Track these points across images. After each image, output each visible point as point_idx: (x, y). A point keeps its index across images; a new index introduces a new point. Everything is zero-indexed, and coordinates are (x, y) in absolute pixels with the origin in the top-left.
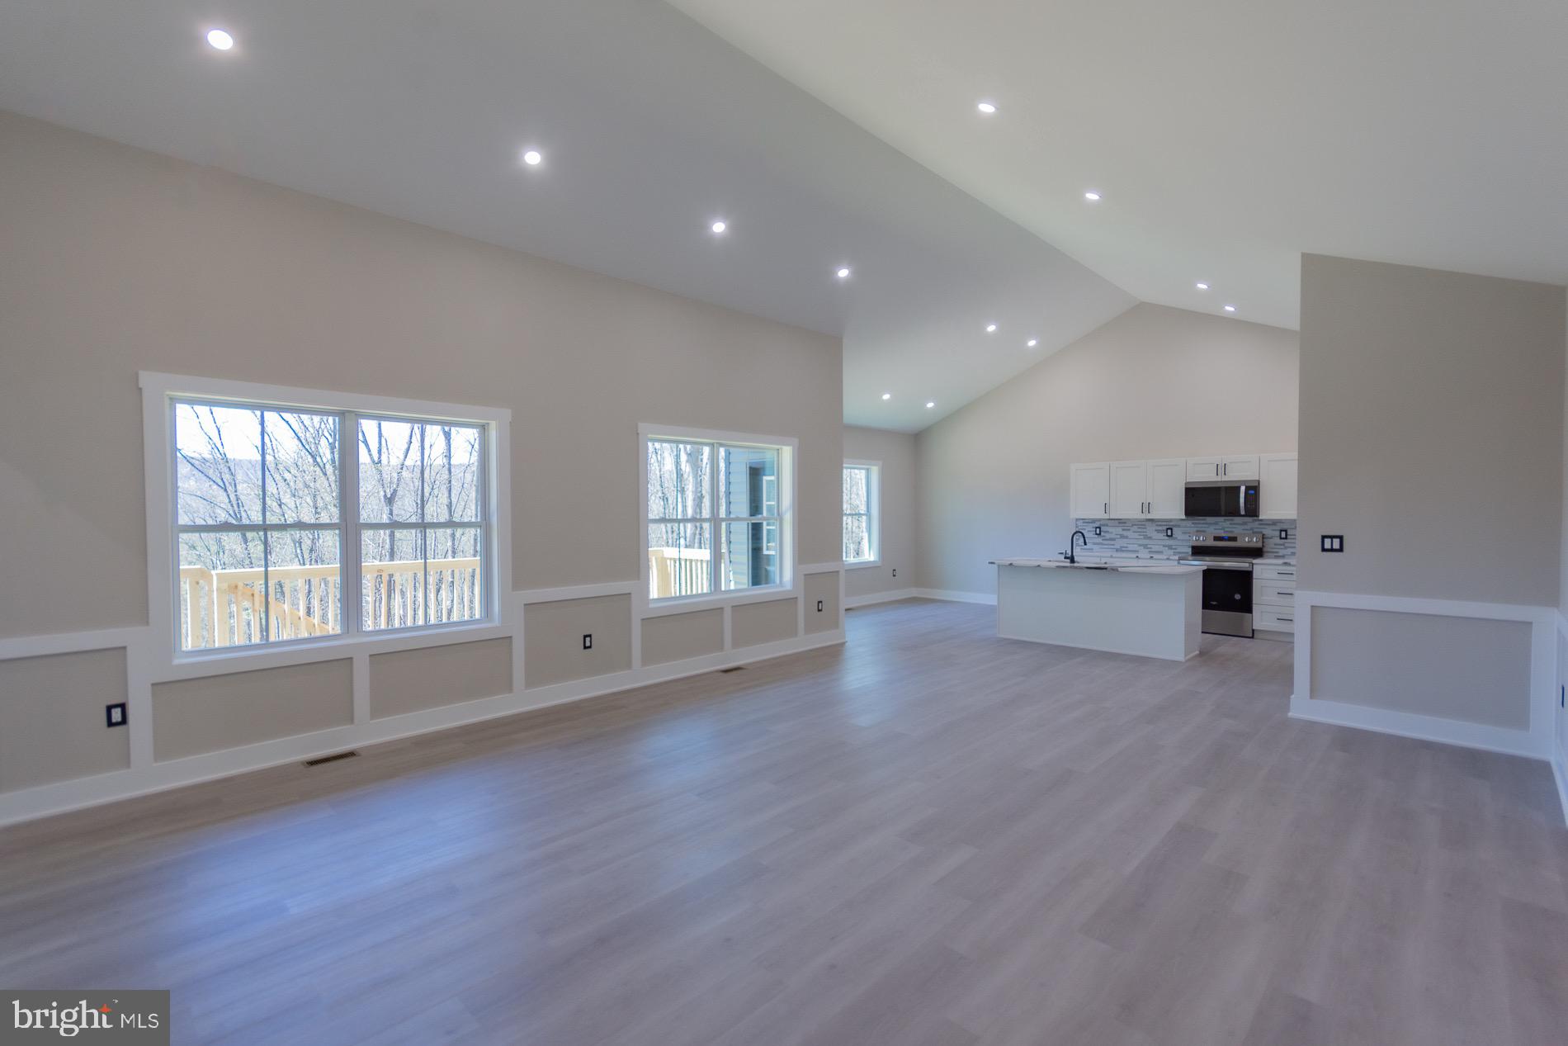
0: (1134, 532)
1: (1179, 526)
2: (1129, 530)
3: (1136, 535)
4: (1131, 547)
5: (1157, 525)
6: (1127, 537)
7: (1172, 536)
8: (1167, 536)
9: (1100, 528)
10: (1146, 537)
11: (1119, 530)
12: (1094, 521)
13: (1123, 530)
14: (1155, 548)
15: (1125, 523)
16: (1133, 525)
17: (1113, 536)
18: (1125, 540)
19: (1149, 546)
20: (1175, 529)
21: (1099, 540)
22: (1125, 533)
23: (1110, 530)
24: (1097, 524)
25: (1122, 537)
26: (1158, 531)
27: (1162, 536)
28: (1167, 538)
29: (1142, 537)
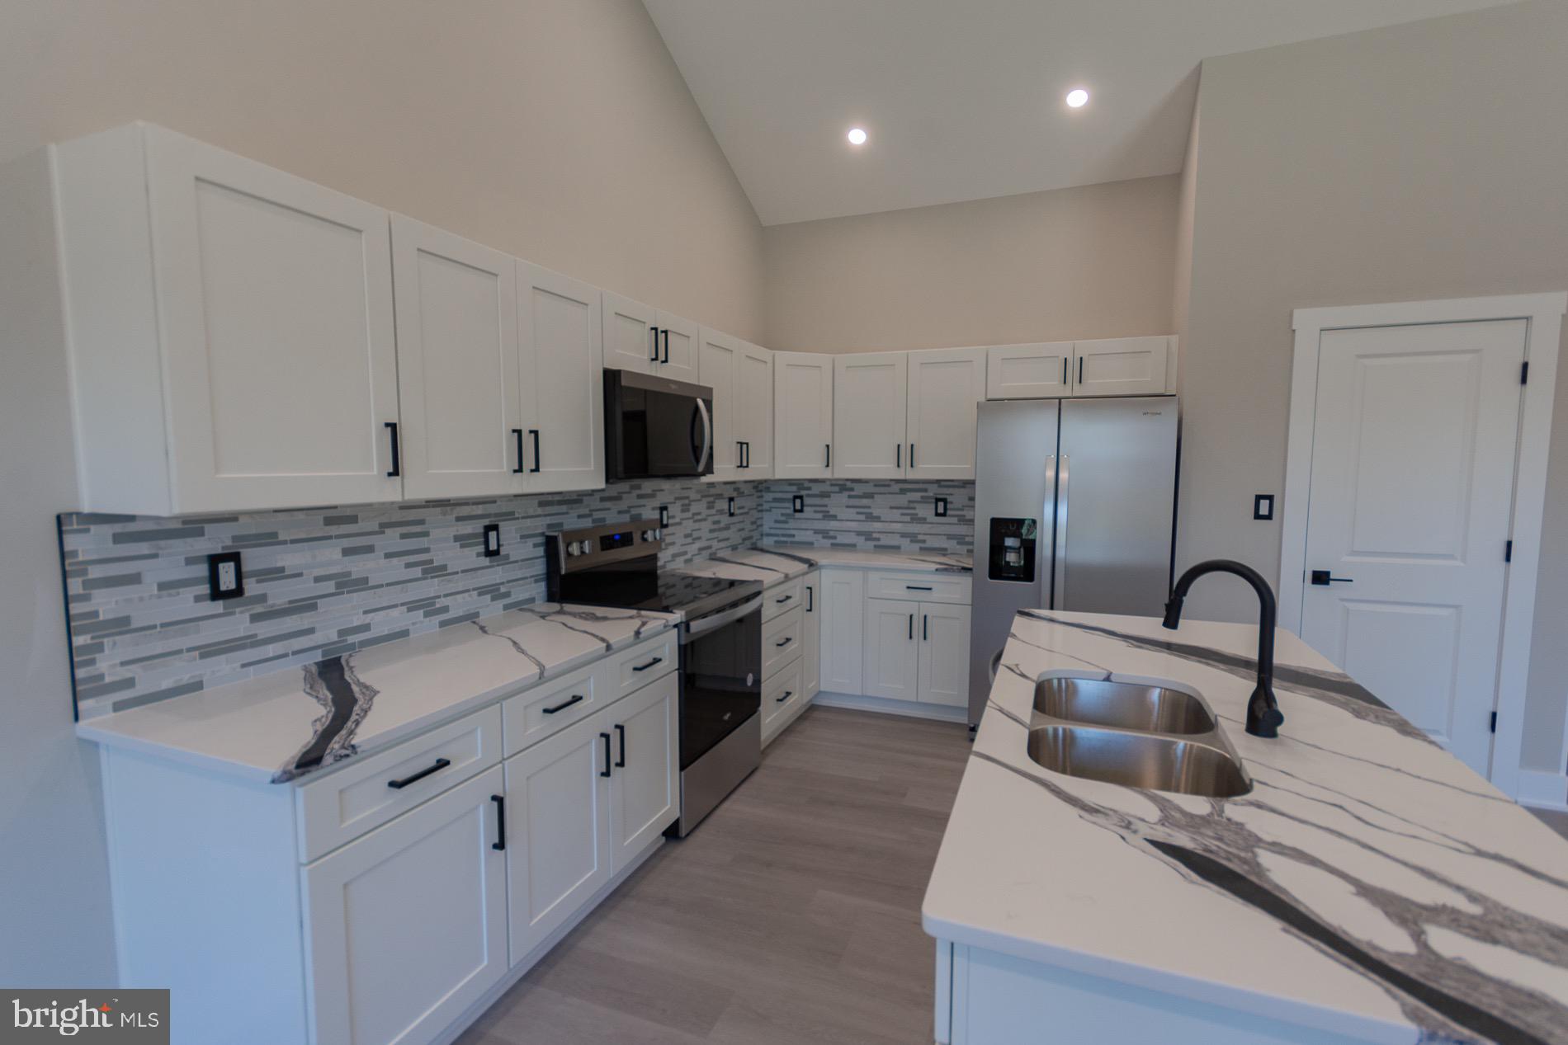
0: (388, 556)
1: (510, 516)
2: (370, 549)
3: (396, 569)
4: (382, 624)
5: (459, 519)
6: (362, 584)
7: (496, 553)
8: (489, 553)
9: (235, 557)
10: (434, 571)
11: (329, 557)
12: (193, 526)
13: (347, 552)
14: (458, 606)
15: (353, 519)
16: (384, 526)
17: (303, 589)
18: (358, 599)
19: (439, 603)
20: (503, 526)
21: (237, 622)
22: (358, 566)
23: (288, 558)
24: (215, 541)
25: (347, 584)
26: (462, 540)
27: (472, 556)
28: (486, 561)
29: (417, 572)
